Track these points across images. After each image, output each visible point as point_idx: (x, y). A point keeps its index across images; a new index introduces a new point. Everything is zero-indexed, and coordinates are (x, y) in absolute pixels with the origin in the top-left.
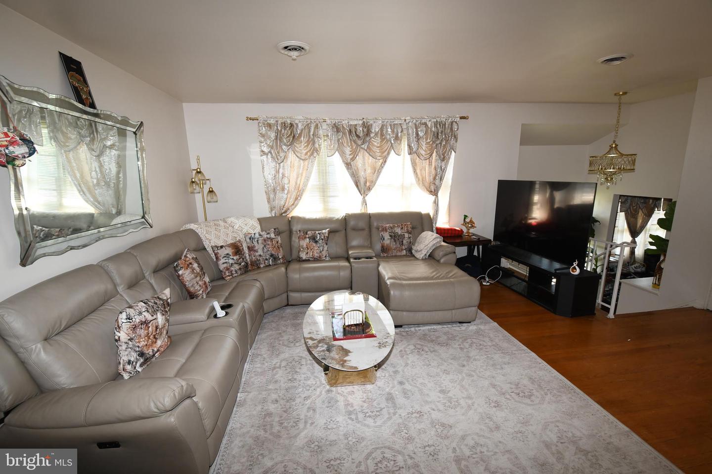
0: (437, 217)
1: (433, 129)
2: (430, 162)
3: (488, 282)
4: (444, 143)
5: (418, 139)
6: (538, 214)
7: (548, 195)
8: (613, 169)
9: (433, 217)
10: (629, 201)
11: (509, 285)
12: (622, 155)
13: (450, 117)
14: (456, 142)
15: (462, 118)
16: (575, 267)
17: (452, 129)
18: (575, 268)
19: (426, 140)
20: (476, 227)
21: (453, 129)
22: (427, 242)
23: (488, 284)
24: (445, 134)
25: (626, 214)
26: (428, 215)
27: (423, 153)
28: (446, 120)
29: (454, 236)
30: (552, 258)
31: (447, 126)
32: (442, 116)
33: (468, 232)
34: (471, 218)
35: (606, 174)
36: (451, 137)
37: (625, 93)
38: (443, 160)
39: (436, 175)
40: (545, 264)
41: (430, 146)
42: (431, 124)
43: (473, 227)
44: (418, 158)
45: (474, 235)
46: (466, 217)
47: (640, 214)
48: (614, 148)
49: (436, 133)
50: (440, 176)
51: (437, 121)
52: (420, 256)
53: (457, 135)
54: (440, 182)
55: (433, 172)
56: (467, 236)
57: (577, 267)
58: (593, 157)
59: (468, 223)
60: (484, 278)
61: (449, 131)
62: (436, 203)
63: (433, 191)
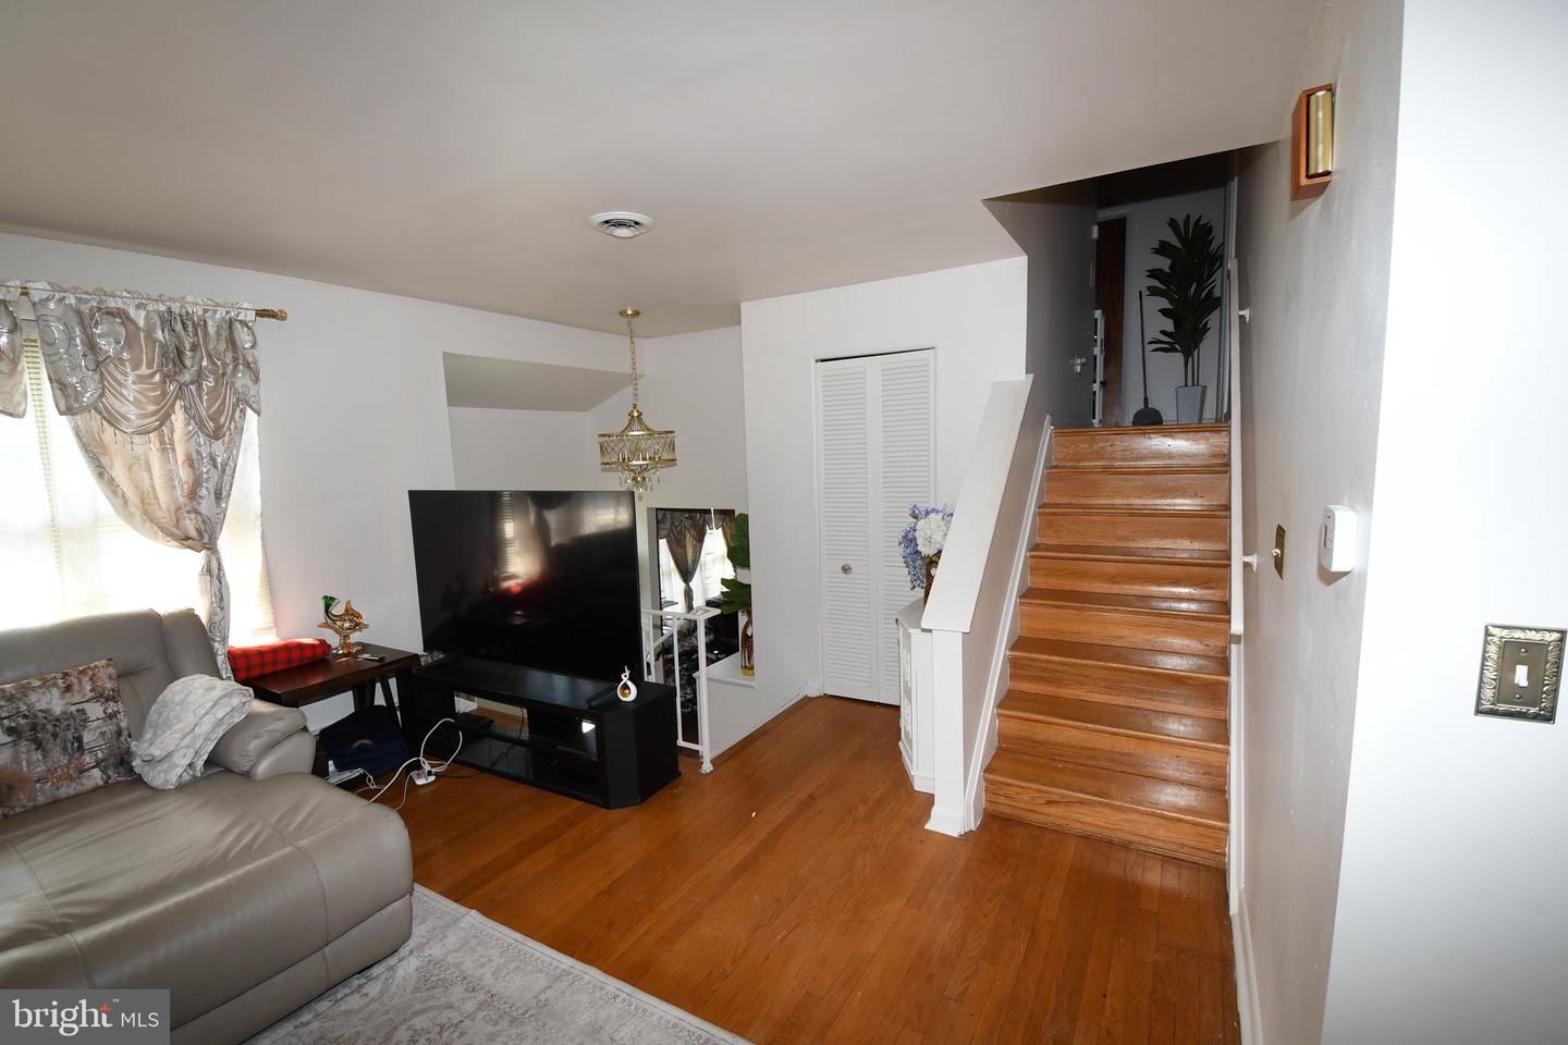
0: (226, 618)
1: (159, 336)
2: (162, 442)
3: (430, 773)
4: (209, 383)
5: (98, 364)
6: (520, 565)
7: (532, 518)
8: (644, 459)
9: (210, 619)
10: (668, 516)
11: (487, 765)
12: (651, 433)
13: (217, 305)
14: (256, 380)
15: (262, 314)
16: (625, 683)
17: (232, 342)
18: (626, 687)
19: (136, 367)
20: (366, 626)
21: (238, 343)
22: (189, 720)
23: (432, 778)
24: (210, 357)
25: (668, 542)
26: (189, 617)
27: (131, 411)
28: (205, 311)
29: (300, 667)
30: (574, 669)
31: (212, 330)
32: (190, 299)
33: (345, 645)
34: (349, 602)
35: (632, 471)
36: (235, 367)
37: (636, 313)
38: (216, 435)
39: (197, 483)
40: (558, 688)
41: (154, 390)
42: (147, 318)
43: (357, 626)
44: (109, 430)
45: (365, 647)
46: (329, 602)
47: (688, 539)
48: (636, 419)
49: (172, 349)
50: (211, 485)
51: (170, 311)
52: (166, 776)
53: (255, 363)
54: (218, 505)
55: (184, 473)
56: (344, 655)
57: (630, 684)
58: (604, 435)
59: (341, 618)
60: (417, 766)
61: (223, 346)
62: (214, 574)
63: (193, 533)
